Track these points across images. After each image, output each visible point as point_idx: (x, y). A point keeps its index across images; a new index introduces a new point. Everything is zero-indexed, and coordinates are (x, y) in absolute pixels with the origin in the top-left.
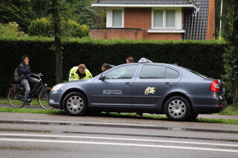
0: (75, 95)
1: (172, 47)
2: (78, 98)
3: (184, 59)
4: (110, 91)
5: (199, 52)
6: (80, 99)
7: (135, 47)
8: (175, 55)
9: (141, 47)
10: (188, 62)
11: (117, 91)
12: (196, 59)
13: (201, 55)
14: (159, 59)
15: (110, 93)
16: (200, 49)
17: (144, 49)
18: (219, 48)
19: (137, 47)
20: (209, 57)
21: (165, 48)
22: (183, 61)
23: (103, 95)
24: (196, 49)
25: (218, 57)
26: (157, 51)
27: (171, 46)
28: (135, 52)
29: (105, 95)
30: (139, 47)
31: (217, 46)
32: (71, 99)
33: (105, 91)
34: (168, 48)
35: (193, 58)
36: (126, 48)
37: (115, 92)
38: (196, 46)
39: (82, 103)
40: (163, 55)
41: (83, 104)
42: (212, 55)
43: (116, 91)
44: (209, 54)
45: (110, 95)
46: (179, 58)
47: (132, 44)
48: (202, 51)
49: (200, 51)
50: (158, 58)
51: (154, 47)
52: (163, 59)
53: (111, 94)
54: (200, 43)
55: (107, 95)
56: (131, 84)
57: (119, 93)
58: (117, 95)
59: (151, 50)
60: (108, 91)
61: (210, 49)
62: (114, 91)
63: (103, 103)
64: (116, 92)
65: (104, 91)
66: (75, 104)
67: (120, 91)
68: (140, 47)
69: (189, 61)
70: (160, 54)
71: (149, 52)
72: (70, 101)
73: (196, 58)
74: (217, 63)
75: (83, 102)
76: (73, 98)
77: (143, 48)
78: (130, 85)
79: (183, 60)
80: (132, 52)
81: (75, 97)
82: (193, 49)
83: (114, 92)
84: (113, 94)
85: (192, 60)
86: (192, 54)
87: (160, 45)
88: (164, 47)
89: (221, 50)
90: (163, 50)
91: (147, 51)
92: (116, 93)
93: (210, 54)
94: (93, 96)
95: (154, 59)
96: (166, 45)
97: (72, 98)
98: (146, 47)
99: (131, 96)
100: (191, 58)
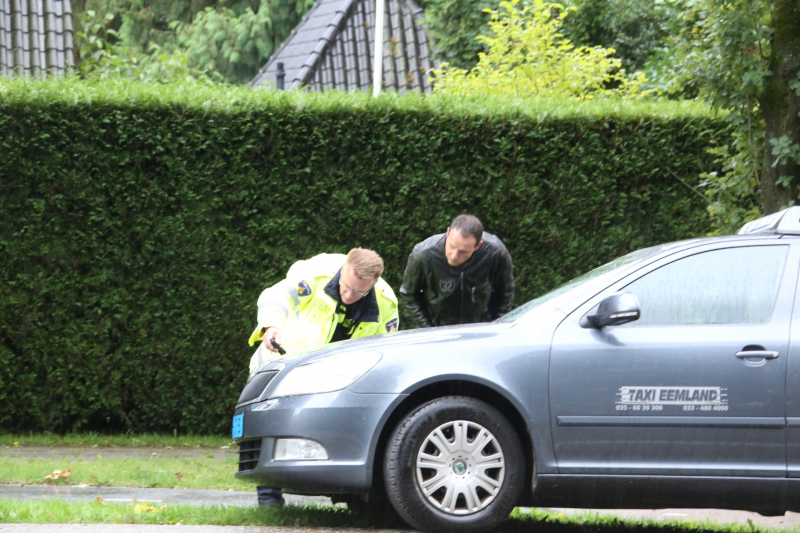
0: (460, 414)
1: (288, 127)
2: (472, 433)
3: (356, 197)
4: (658, 389)
5: (436, 161)
6: (485, 437)
7: (80, 120)
8: (308, 170)
9: (113, 126)
10: (377, 213)
11: (700, 389)
12: (422, 198)
13: (446, 176)
14: (219, 194)
15: (657, 403)
16: (440, 141)
17: (131, 135)
18: (538, 141)
19: (90, 124)
20: (490, 189)
21: (248, 134)
22: (353, 208)
23: (621, 413)
24: (417, 141)
25: (535, 189)
26: (209, 146)
27: (283, 124)
28: (83, 153)
29: (629, 412)
30: (104, 126)
31: (528, 130)
32: (436, 436)
33: (632, 391)
34: (267, 132)
35: (404, 189)
36: (27, 126)
37: (688, 399)
38: (417, 128)
39: (498, 460)
40: (238, 172)
41: (501, 464)
42: (504, 176)
43: (692, 390)
44: (488, 169)
45: (657, 413)
46: (330, 190)
47: (57, 105)
48: (452, 151)
49: (439, 151)
50: (213, 187)
51: (188, 128)
52: (244, 193)
53: (668, 411)
54: (437, 110)
55: (641, 413)
56: (775, 354)
57: (711, 402)
58: (697, 412)
59: (173, 141)
60: (648, 394)
61: (491, 143)
62: (681, 389)
63: (618, 457)
64: (696, 395)
65: (625, 391)
66: (461, 466)
67: (718, 389)
68: (107, 121)
69: (385, 205)
70: (221, 164)
71: (160, 154)
72: (432, 449)
73: (419, 189)
74: (529, 220)
75: (500, 454)
76: (449, 433)
77: (124, 130)
78: (769, 358)
79: (351, 202)
80: (60, 148)
81: (461, 427)
82: (404, 142)
83: (684, 395)
84: (678, 410)
85: (399, 199)
86: (400, 170)
87: (222, 115)
88: (245, 129)
89: (551, 149)
90: (241, 143)
91: (151, 147)
92: (696, 402)
93: (493, 168)
94: (563, 418)
95: (191, 194)
96: (256, 115)
97: (444, 431)
98: (143, 125)
99: (779, 420)
100: (395, 191)
